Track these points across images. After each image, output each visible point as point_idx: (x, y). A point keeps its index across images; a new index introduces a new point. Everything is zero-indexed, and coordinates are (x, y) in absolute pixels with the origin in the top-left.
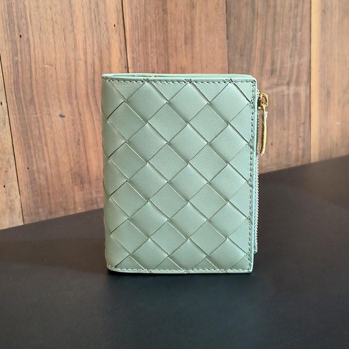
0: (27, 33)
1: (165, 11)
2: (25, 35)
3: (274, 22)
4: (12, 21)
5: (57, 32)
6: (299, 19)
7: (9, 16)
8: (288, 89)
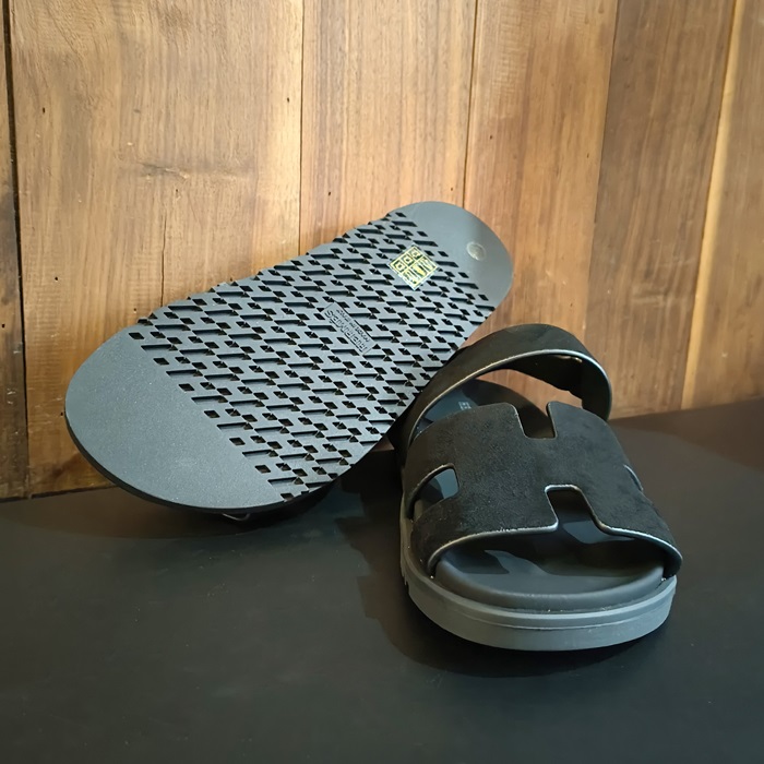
0: (339, 189)
1: (520, 175)
2: (336, 192)
3: (660, 203)
4: (322, 172)
5: (376, 191)
6: (692, 202)
7: (319, 165)
8: (665, 300)
